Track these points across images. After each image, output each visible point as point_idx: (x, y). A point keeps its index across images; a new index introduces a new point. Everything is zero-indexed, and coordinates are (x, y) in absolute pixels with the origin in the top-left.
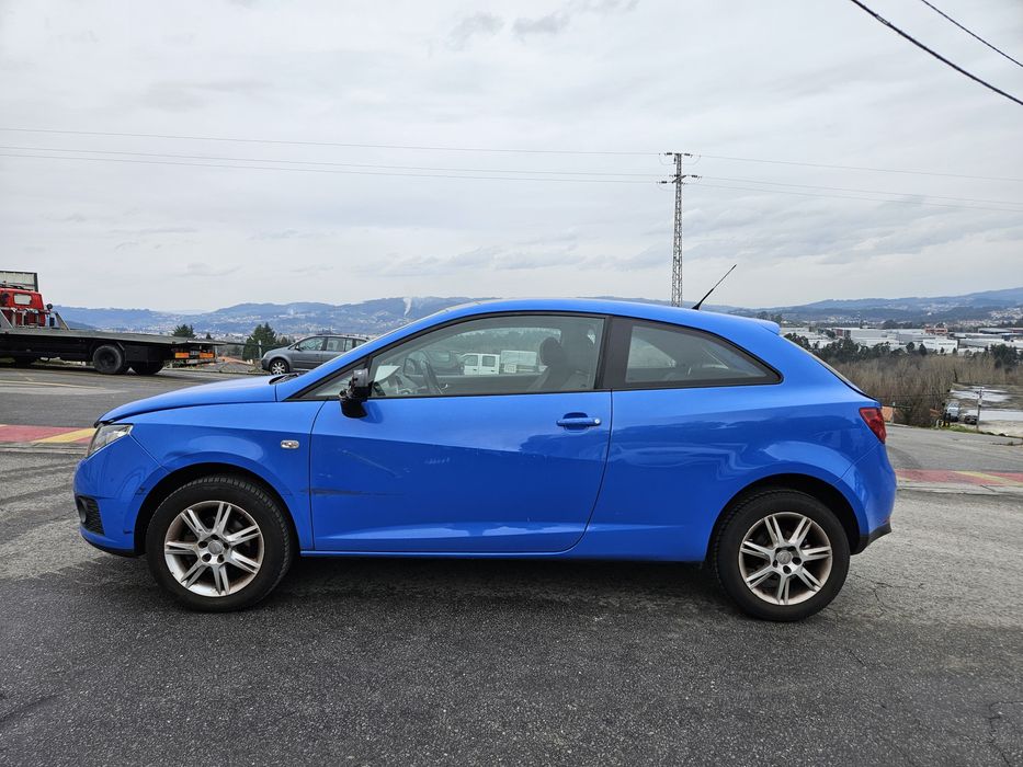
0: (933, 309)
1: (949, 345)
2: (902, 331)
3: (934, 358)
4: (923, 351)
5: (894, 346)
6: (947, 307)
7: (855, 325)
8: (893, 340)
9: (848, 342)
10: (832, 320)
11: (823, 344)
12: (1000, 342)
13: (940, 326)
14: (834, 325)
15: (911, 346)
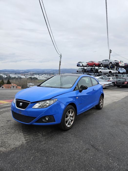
0: (21, 71)
1: (24, 77)
2: (18, 75)
3: (22, 79)
4: (21, 78)
5: (17, 77)
6: (23, 71)
7: (10, 74)
8: (16, 76)
9: (10, 76)
10: (6, 73)
11: (5, 77)
12: (30, 76)
13: (23, 74)
14: (6, 74)
15: (19, 77)
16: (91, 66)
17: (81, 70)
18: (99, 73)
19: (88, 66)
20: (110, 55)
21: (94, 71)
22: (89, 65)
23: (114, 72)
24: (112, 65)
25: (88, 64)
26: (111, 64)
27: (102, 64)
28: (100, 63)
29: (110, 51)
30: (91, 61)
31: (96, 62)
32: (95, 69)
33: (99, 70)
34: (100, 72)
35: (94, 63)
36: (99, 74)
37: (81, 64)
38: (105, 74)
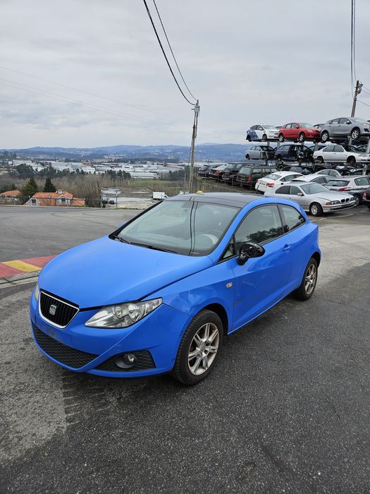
0: (83, 154)
1: (93, 170)
2: (73, 164)
3: (87, 176)
4: (83, 172)
5: (71, 170)
6: (89, 153)
7: (53, 160)
8: (70, 167)
9: (51, 168)
10: (41, 157)
11: (40, 169)
12: (110, 169)
13: (87, 161)
14: (42, 160)
15: (78, 170)
16: (290, 139)
17: (259, 152)
18: (313, 163)
19: (281, 139)
20: (355, 100)
21: (301, 155)
22: (283, 135)
23: (362, 158)
24: (360, 135)
25: (281, 134)
26: (355, 135)
27: (325, 132)
28: (320, 129)
29: (357, 88)
30: (292, 124)
31: (307, 126)
32: (305, 148)
33: (317, 154)
34: (320, 158)
35: (301, 130)
36: (316, 164)
37: (259, 134)
38: (333, 165)
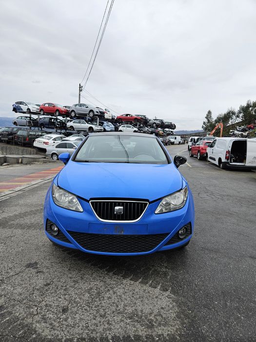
16: (48, 114)
17: (24, 121)
18: (66, 130)
19: (42, 113)
20: (80, 95)
21: (58, 124)
22: (43, 110)
23: (97, 128)
24: (94, 115)
25: (41, 110)
26: (91, 115)
27: (73, 111)
28: (68, 109)
29: (80, 88)
30: (49, 104)
31: (58, 106)
32: (59, 121)
33: (69, 124)
34: (72, 127)
35: (56, 108)
37: (24, 108)
38: (79, 132)
